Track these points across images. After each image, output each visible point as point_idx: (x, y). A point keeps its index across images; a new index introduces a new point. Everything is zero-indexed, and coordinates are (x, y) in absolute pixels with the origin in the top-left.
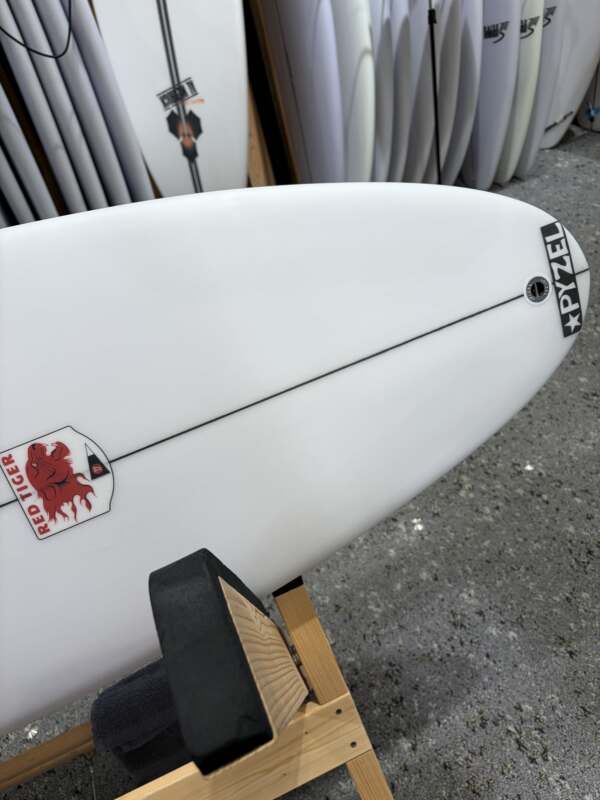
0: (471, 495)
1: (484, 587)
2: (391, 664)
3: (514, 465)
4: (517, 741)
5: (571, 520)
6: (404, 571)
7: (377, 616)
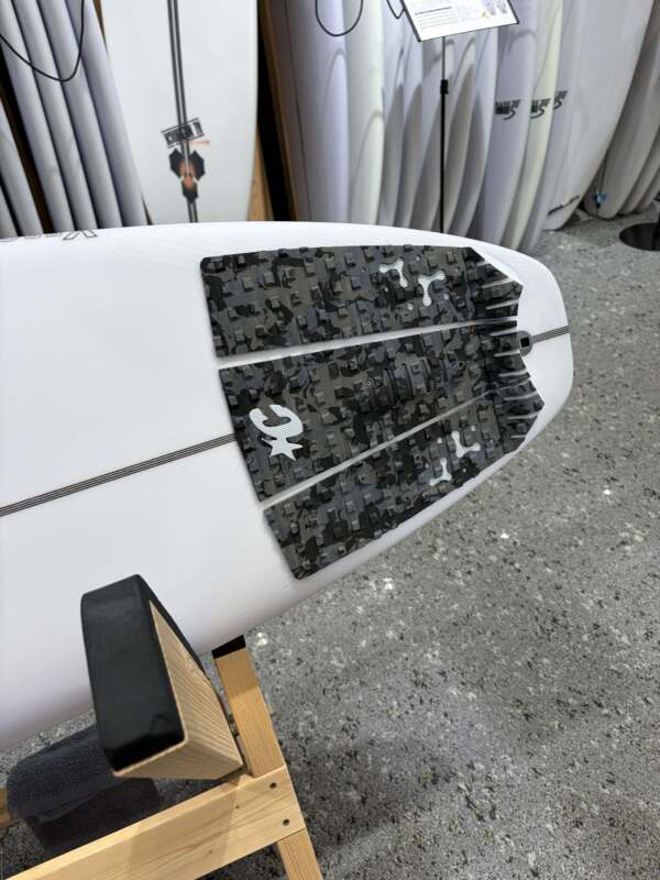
0: (445, 559)
1: (448, 648)
2: (348, 719)
3: (489, 532)
4: (467, 798)
5: (540, 588)
6: (371, 628)
7: (339, 671)
